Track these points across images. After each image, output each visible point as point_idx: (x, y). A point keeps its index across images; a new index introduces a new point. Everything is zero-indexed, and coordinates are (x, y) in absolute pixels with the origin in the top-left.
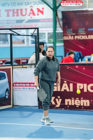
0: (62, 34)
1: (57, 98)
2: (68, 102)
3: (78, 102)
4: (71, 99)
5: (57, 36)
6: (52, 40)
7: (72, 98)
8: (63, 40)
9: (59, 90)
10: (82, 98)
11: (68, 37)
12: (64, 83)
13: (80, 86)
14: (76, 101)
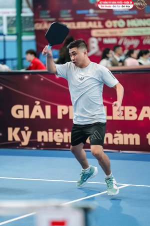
0: (32, 20)
1: (24, 130)
2: (43, 137)
3: (59, 135)
4: (48, 132)
5: (23, 22)
6: (14, 30)
7: (49, 130)
8: (33, 29)
9: (27, 116)
10: (66, 130)
11: (43, 25)
12: (35, 104)
13: (63, 110)
14: (56, 134)
